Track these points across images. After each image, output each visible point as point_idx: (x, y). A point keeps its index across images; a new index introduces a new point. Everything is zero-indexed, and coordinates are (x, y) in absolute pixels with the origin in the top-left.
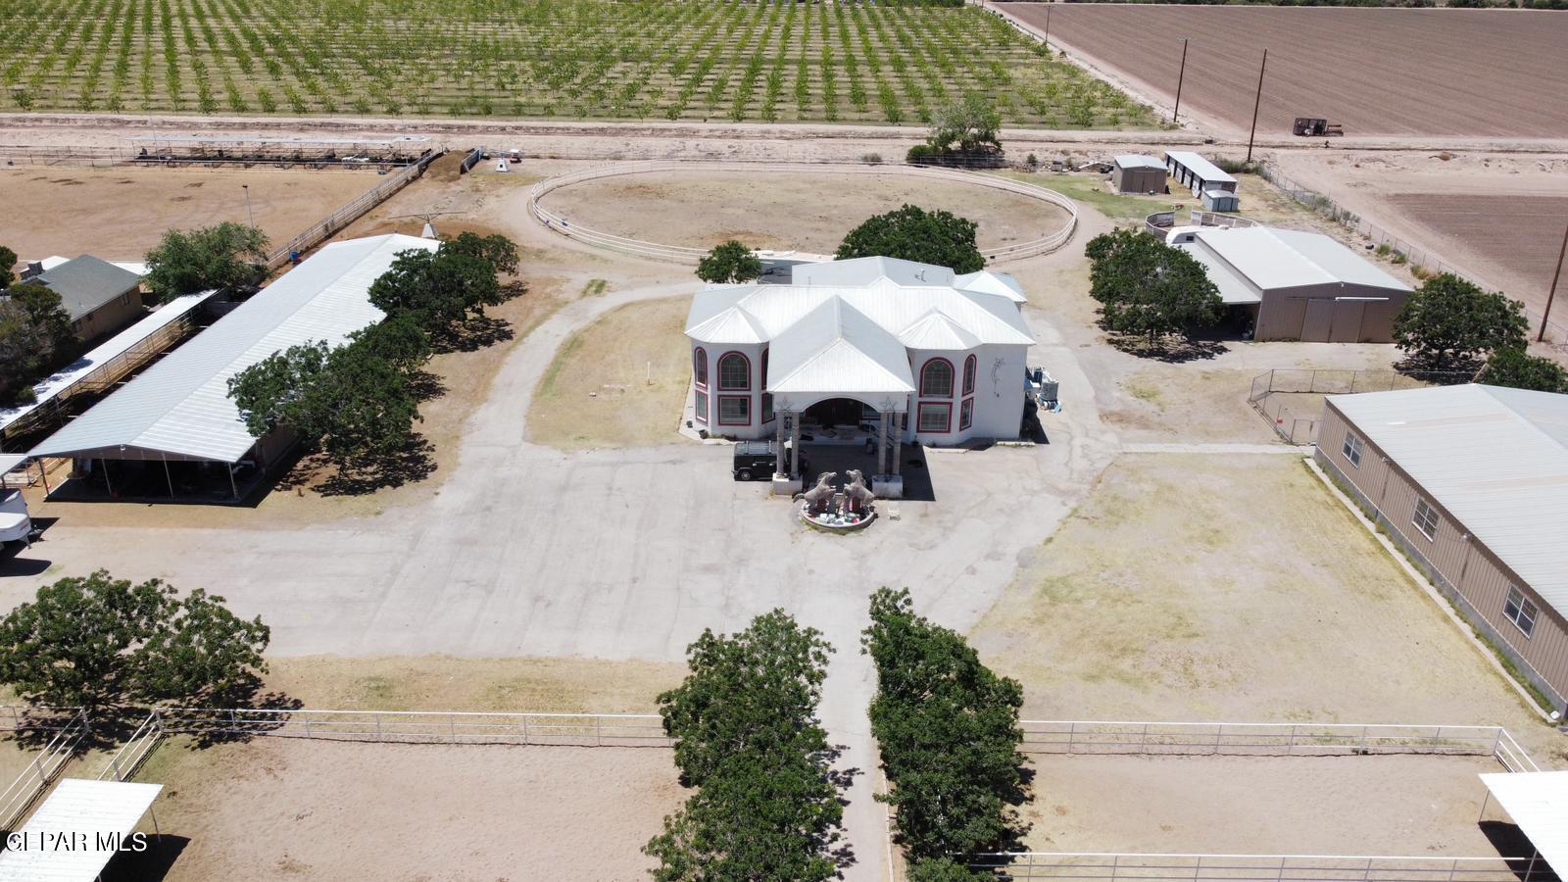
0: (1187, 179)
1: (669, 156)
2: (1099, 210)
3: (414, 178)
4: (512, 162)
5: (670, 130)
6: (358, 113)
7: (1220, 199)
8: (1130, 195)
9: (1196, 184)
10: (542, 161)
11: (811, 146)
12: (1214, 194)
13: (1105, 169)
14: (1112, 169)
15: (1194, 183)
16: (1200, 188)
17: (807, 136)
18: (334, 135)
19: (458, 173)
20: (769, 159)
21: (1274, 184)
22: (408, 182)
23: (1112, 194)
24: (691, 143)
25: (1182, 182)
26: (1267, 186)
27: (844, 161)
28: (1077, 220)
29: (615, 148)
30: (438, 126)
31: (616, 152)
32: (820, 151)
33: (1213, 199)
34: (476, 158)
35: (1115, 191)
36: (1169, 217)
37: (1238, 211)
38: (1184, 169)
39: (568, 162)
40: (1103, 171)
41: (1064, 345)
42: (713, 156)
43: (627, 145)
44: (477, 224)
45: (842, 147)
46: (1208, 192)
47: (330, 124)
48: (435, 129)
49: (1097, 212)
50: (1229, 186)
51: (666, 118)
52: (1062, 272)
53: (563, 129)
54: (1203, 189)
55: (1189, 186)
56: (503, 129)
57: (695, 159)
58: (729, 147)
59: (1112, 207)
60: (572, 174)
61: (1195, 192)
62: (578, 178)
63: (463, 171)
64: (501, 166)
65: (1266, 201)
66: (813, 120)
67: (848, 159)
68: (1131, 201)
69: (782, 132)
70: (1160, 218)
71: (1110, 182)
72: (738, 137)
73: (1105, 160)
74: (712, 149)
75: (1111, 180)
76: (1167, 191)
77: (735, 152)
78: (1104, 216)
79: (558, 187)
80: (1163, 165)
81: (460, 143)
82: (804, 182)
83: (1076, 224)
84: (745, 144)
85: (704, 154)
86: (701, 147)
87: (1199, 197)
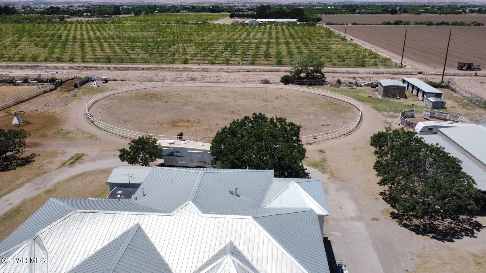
0: (415, 92)
1: (174, 80)
2: (373, 107)
3: (51, 90)
4: (103, 82)
5: (180, 68)
6: (57, 62)
7: (436, 102)
8: (388, 99)
9: (420, 94)
10: (118, 82)
11: (238, 75)
12: (432, 99)
13: (374, 86)
14: (377, 86)
15: (419, 93)
16: (423, 96)
17: (238, 71)
18: (33, 71)
19: (73, 87)
20: (218, 81)
21: (458, 93)
22: (45, 92)
23: (378, 99)
24: (184, 74)
25: (412, 92)
26: (455, 95)
27: (252, 82)
28: (362, 113)
29: (150, 76)
30: (82, 67)
31: (151, 78)
32: (242, 77)
33: (433, 102)
34: (88, 80)
35: (380, 97)
36: (412, 112)
37: (445, 108)
38: (413, 86)
39: (128, 82)
40: (372, 87)
41: (359, 218)
42: (193, 80)
43: (157, 75)
44: (51, 114)
45: (252, 76)
46: (429, 99)
47: (38, 66)
48: (80, 68)
49: (372, 109)
50: (438, 95)
51: (183, 63)
52: (355, 149)
53: (134, 68)
54: (425, 96)
55: (416, 94)
56: (109, 68)
57: (185, 81)
58: (201, 76)
59: (380, 105)
60: (122, 89)
61: (420, 98)
62: (124, 90)
63: (76, 86)
64: (94, 84)
65: (458, 102)
66: (246, 64)
67: (254, 81)
68: (389, 103)
69: (228, 69)
70: (407, 113)
71: (376, 92)
72: (207, 71)
73: (373, 81)
74: (193, 77)
75: (377, 91)
76: (406, 97)
77: (204, 78)
78: (375, 111)
79: (113, 94)
80: (401, 84)
81: (84, 74)
82: (230, 92)
83: (361, 116)
84: (209, 74)
85: (190, 79)
86: (189, 76)
87: (423, 100)
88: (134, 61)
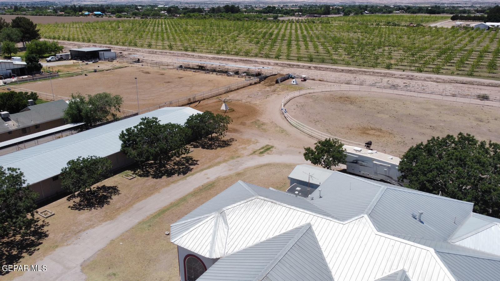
1: (373, 85)
3: (256, 83)
4: (302, 81)
5: (381, 73)
6: (265, 58)
10: (315, 81)
11: (448, 87)
17: (450, 82)
18: (244, 64)
19: (275, 83)
20: (423, 91)
22: (251, 84)
24: (385, 80)
27: (465, 96)
29: (348, 79)
30: (286, 64)
31: (349, 81)
32: (453, 89)
34: (289, 77)
39: (326, 83)
42: (394, 87)
43: (355, 78)
44: (252, 105)
45: (467, 89)
47: (248, 60)
48: (284, 65)
51: (385, 68)
53: (334, 69)
56: (310, 67)
57: (385, 88)
58: (404, 83)
60: (317, 89)
62: (320, 90)
63: (277, 82)
64: (294, 82)
66: (462, 75)
67: (468, 95)
69: (437, 78)
72: (411, 79)
74: (395, 83)
77: (406, 86)
79: (309, 93)
81: (286, 71)
82: (435, 105)
84: (413, 83)
85: (391, 85)
86: (390, 82)
88: (335, 62)
